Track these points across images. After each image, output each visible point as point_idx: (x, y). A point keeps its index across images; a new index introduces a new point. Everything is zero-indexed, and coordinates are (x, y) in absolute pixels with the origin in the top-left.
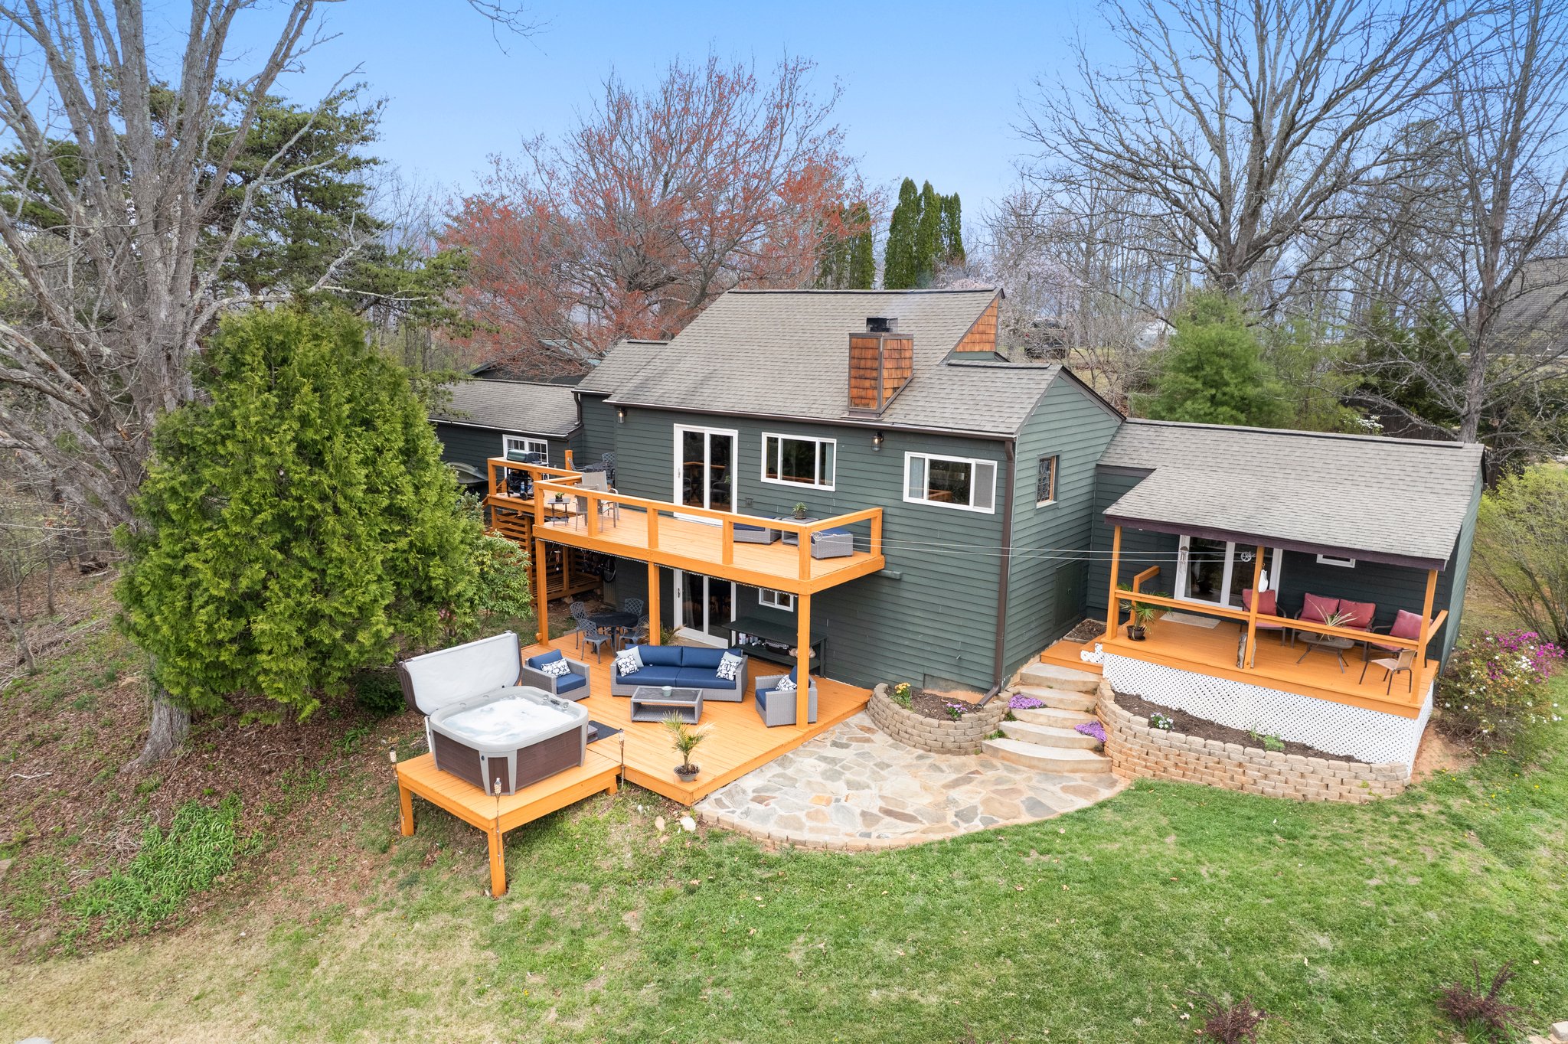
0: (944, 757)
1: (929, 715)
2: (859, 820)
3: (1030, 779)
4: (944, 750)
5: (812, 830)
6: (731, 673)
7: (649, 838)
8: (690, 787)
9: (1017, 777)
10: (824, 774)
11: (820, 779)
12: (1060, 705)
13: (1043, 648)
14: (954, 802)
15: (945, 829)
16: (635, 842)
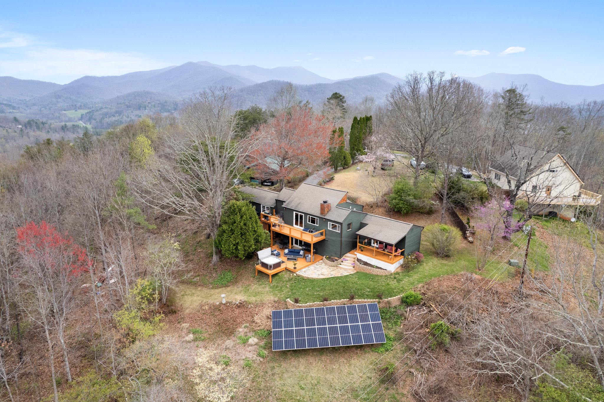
0: (331, 267)
1: (330, 261)
2: (317, 275)
3: (342, 270)
5: (311, 276)
6: (302, 253)
7: (290, 276)
8: (295, 270)
10: (314, 269)
12: (350, 260)
13: (350, 251)
14: (331, 273)
15: (328, 277)
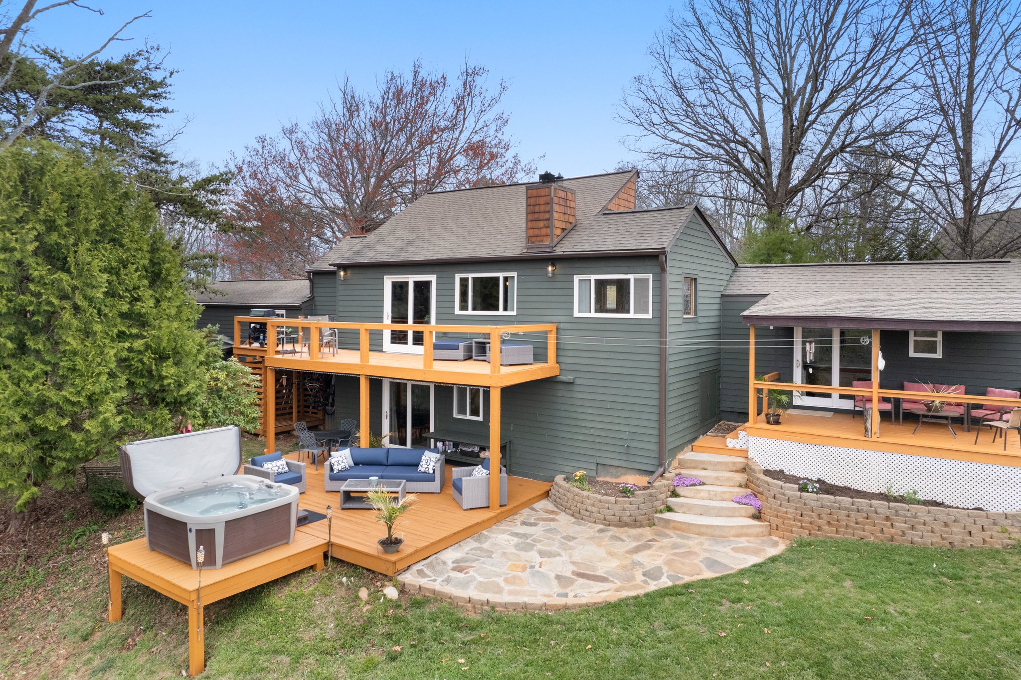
0: (622, 529)
1: (606, 494)
2: (555, 582)
3: (702, 544)
4: (621, 524)
5: (510, 593)
6: (431, 467)
7: (352, 607)
8: (393, 558)
9: (690, 543)
10: (517, 546)
11: (514, 551)
13: (695, 439)
14: (639, 564)
15: (636, 587)
16: (338, 612)
